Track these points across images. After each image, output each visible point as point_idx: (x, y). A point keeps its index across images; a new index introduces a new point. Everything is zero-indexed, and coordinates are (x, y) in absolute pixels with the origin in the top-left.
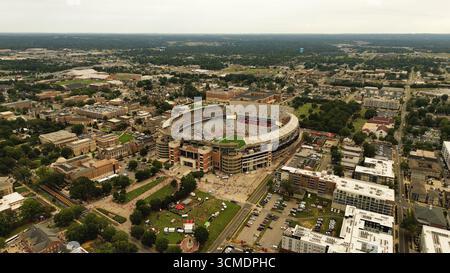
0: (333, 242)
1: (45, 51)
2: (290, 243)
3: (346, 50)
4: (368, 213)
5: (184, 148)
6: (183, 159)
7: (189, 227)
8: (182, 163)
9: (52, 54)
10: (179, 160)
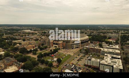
0: (101, 61)
1: (17, 27)
2: (88, 62)
3: (101, 27)
4: (112, 55)
5: (55, 42)
6: (54, 45)
7: (55, 59)
8: (54, 47)
9: (19, 28)
10: (53, 46)
